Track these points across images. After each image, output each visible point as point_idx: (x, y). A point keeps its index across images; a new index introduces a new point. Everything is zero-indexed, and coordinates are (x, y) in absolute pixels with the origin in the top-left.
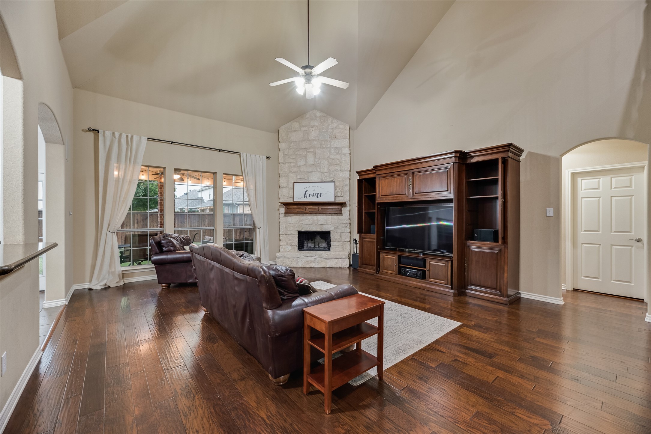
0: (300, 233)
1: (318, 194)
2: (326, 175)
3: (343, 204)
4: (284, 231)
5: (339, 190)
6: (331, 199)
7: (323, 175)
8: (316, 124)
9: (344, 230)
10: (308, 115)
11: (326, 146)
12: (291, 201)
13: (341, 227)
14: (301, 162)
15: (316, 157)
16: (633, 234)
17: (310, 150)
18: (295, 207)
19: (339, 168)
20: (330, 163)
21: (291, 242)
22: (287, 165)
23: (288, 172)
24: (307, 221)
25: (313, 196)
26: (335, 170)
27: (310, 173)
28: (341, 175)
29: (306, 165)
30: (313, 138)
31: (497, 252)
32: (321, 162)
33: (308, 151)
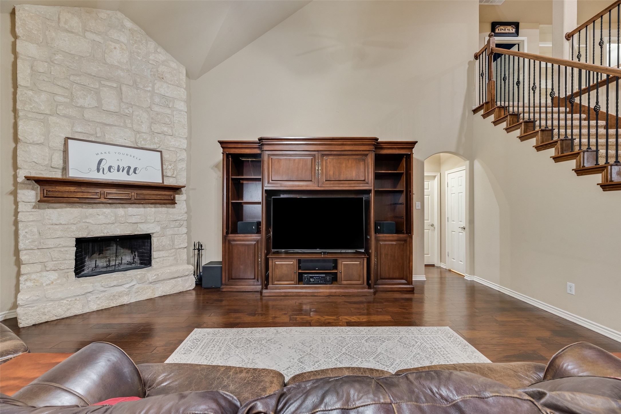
0: (80, 242)
1: (129, 168)
2: (145, 137)
3: (176, 189)
4: (33, 241)
5: (170, 167)
6: (156, 179)
7: (138, 136)
8: (123, 39)
9: (178, 230)
10: (101, 15)
11: (144, 87)
12: (58, 175)
13: (172, 226)
14: (89, 101)
15: (124, 100)
17: (109, 84)
18: (72, 189)
19: (170, 130)
20: (152, 118)
21: (56, 262)
22: (42, 96)
23: (48, 112)
24: (100, 217)
25: (118, 171)
26: (163, 133)
27: (108, 128)
28: (172, 142)
29: (99, 108)
30: (116, 64)
32: (133, 112)
33: (102, 82)
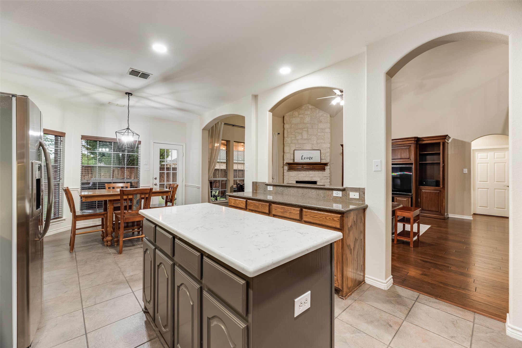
0: (297, 182)
1: (310, 157)
2: (315, 145)
3: (326, 164)
4: (287, 181)
5: (323, 155)
6: (318, 161)
7: (313, 145)
8: (309, 113)
9: (326, 180)
10: (303, 108)
11: (315, 127)
12: (292, 161)
13: (324, 179)
14: (299, 137)
15: (309, 134)
16: (506, 183)
17: (305, 130)
18: (295, 166)
19: (324, 141)
20: (317, 138)
22: (289, 139)
23: (290, 143)
24: (302, 174)
25: (307, 159)
26: (321, 143)
27: (304, 144)
28: (325, 146)
29: (302, 139)
30: (307, 122)
31: (439, 192)
32: (311, 137)
33: (303, 130)
